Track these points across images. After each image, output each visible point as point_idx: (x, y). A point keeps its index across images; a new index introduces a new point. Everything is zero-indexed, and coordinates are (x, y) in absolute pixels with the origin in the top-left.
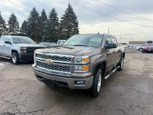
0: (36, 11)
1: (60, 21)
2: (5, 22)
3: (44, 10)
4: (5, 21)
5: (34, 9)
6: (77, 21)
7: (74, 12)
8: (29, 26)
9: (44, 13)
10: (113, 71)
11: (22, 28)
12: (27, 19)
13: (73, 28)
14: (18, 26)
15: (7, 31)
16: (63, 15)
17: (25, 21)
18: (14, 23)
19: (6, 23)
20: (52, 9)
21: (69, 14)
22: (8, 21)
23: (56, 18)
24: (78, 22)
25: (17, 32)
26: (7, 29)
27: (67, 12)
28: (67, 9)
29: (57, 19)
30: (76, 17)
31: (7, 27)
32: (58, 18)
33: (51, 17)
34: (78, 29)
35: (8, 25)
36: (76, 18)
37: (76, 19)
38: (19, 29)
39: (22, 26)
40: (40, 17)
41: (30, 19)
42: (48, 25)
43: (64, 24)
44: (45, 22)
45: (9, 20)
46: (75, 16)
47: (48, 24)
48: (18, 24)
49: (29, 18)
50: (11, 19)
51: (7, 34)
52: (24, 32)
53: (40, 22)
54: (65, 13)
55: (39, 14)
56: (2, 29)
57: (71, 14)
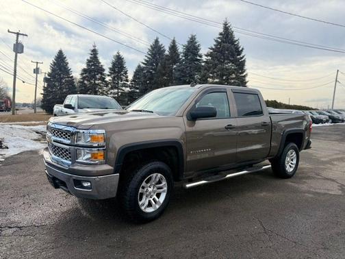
0: (160, 43)
1: (204, 62)
2: (104, 70)
3: (174, 42)
4: (104, 67)
5: (157, 41)
6: (242, 58)
7: (236, 39)
8: (145, 76)
9: (173, 48)
10: (228, 176)
11: (133, 81)
12: (143, 63)
13: (234, 76)
14: (127, 77)
15: (107, 86)
16: (211, 49)
17: (139, 66)
18: (119, 72)
19: (105, 72)
20: (190, 36)
21: (223, 44)
22: (110, 69)
23: (196, 54)
24: (244, 61)
25: (124, 88)
26: (107, 84)
27: (220, 40)
28: (221, 34)
29: (198, 58)
30: (241, 49)
31: (108, 79)
32: (201, 56)
33: (186, 55)
34: (244, 76)
35: (109, 75)
36: (239, 53)
37: (240, 55)
38: (129, 83)
39: (134, 76)
40: (167, 56)
41: (148, 63)
42: (178, 73)
44: (175, 66)
45: (111, 66)
46: (237, 48)
47: (179, 70)
48: (126, 73)
49: (146, 61)
50: (114, 64)
51: (107, 92)
52: (137, 89)
53: (164, 67)
54: (215, 43)
55: (164, 51)
56: (98, 84)
57: (226, 45)
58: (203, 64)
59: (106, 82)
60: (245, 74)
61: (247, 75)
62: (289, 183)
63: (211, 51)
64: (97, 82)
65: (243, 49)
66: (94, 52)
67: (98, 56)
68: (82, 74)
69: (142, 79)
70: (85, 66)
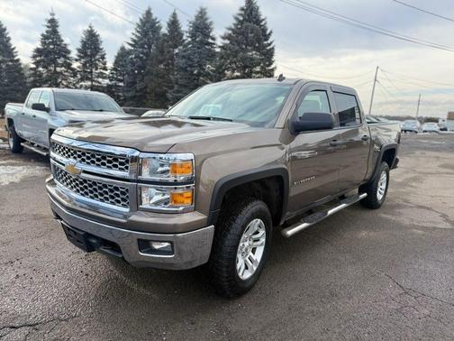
0: (154, 17)
1: (220, 47)
2: (69, 52)
3: (174, 15)
4: (69, 48)
5: (149, 13)
6: (269, 45)
7: (262, 17)
8: (133, 64)
9: (174, 24)
10: (330, 212)
11: (114, 69)
12: (129, 44)
13: (258, 69)
14: (105, 64)
15: (75, 76)
16: (230, 29)
17: (123, 48)
18: (93, 55)
19: (71, 55)
20: (199, 10)
21: (246, 24)
22: (79, 50)
23: (208, 36)
24: (273, 48)
25: (100, 80)
26: (74, 73)
27: (241, 18)
28: (242, 9)
29: (210, 41)
30: (268, 32)
31: (75, 65)
32: (213, 39)
33: (193, 35)
34: (273, 70)
35: (76, 60)
36: (267, 37)
37: (267, 40)
38: (107, 72)
39: (116, 63)
40: (165, 35)
41: (135, 44)
42: (184, 60)
43: (228, 56)
44: (177, 51)
45: (79, 45)
46: (264, 30)
47: (184, 57)
48: (103, 57)
49: (134, 41)
50: (84, 44)
51: (74, 85)
52: (121, 81)
53: (162, 52)
54: (235, 22)
55: (160, 28)
56: (61, 73)
57: (251, 25)
58: (218, 50)
59: (73, 69)
60: (272, 66)
61: (275, 68)
62: (383, 216)
63: (230, 32)
64: (58, 69)
65: (271, 32)
66: (53, 24)
67: (59, 29)
68: (34, 57)
69: (129, 68)
70: (39, 45)
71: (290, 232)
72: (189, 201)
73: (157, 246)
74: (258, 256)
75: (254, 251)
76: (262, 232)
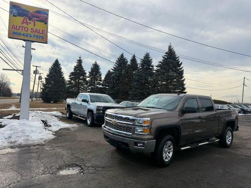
0: (124, 57)
1: (155, 70)
2: (86, 74)
3: (134, 56)
4: (86, 72)
5: (122, 56)
6: (181, 69)
7: (177, 56)
8: (114, 78)
9: (134, 60)
10: (200, 144)
11: (105, 81)
12: (112, 70)
13: (175, 80)
14: (101, 78)
16: (160, 62)
17: (109, 71)
18: (96, 75)
20: (145, 54)
21: (168, 60)
22: (90, 72)
23: (150, 65)
24: (183, 71)
25: (98, 85)
26: (87, 83)
27: (166, 57)
28: (166, 53)
29: (151, 68)
30: (180, 63)
31: (88, 79)
32: (153, 67)
33: (142, 65)
35: (88, 77)
36: (180, 65)
37: (179, 67)
38: (101, 82)
39: (105, 78)
40: (129, 65)
41: (115, 69)
42: (138, 77)
43: (160, 75)
44: (134, 72)
45: (90, 70)
46: (178, 62)
47: (138, 75)
48: (100, 75)
50: (92, 70)
52: (107, 86)
53: (127, 73)
54: (163, 59)
55: (127, 62)
56: (81, 83)
57: (171, 60)
58: (154, 72)
59: (86, 81)
60: (183, 79)
61: (184, 80)
63: (160, 64)
64: (80, 81)
65: (182, 63)
66: (80, 62)
67: (82, 64)
68: (70, 76)
69: (112, 80)
70: (73, 71)
71: (182, 149)
72: (148, 132)
73: (139, 145)
74: (171, 155)
75: (169, 153)
76: (172, 147)
